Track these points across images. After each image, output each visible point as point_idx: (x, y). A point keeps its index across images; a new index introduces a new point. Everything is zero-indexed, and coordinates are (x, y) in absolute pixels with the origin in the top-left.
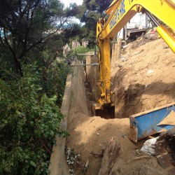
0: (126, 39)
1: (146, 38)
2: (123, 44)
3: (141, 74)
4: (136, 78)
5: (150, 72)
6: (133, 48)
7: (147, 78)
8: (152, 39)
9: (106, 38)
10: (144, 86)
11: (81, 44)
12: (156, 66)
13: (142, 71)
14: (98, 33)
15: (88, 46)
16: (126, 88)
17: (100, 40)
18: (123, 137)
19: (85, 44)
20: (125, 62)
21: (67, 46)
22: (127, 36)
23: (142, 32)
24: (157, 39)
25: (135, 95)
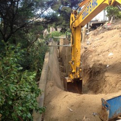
0: (89, 28)
1: (105, 28)
2: (87, 31)
3: (103, 56)
4: (99, 59)
5: (110, 54)
6: (94, 34)
7: (109, 60)
8: (109, 29)
9: (78, 27)
10: (106, 65)
11: (56, 30)
12: (115, 50)
13: (104, 54)
14: (71, 22)
15: (61, 31)
16: (91, 66)
17: (73, 28)
18: (94, 116)
19: (59, 30)
20: (89, 45)
21: (46, 30)
22: (90, 26)
23: (101, 24)
24: (113, 29)
25: (99, 72)
